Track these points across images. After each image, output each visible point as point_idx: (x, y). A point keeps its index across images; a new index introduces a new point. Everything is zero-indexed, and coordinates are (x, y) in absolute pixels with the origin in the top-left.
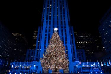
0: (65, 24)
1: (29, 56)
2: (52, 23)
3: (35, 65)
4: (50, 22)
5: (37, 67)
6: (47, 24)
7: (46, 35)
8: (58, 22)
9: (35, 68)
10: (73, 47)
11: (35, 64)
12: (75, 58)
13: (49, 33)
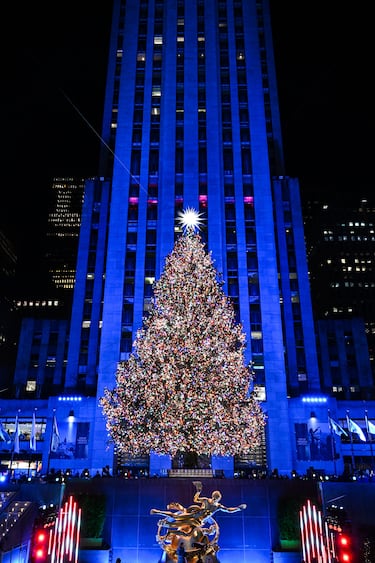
0: (247, 168)
1: (35, 357)
2: (167, 163)
3: (71, 420)
4: (154, 154)
5: (82, 429)
6: (135, 168)
7: (132, 238)
8: (203, 152)
9: (70, 437)
10: (296, 307)
11: (72, 414)
12: (302, 377)
13: (152, 224)
